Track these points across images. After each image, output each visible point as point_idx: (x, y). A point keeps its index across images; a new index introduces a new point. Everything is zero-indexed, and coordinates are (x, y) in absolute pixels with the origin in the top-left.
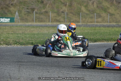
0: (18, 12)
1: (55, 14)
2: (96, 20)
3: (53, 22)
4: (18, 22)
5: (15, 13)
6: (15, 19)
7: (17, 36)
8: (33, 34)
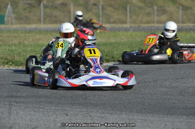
0: (11, 5)
4: (12, 24)
5: (6, 7)
6: (6, 19)
7: (9, 49)
8: (39, 46)
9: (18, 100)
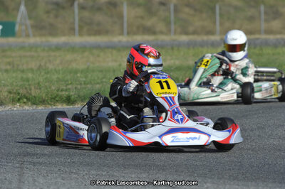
0: (26, 6)
1: (140, 11)
2: (263, 26)
3: (135, 34)
4: (28, 36)
5: (17, 9)
6: (17, 28)
7: (22, 78)
8: (70, 72)
9: (35, 160)
